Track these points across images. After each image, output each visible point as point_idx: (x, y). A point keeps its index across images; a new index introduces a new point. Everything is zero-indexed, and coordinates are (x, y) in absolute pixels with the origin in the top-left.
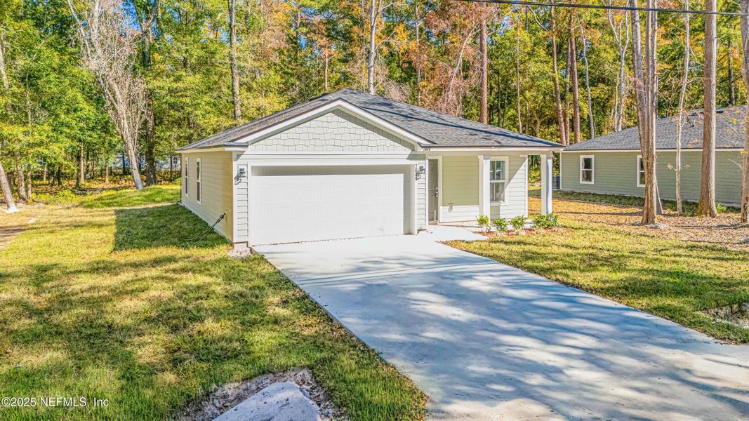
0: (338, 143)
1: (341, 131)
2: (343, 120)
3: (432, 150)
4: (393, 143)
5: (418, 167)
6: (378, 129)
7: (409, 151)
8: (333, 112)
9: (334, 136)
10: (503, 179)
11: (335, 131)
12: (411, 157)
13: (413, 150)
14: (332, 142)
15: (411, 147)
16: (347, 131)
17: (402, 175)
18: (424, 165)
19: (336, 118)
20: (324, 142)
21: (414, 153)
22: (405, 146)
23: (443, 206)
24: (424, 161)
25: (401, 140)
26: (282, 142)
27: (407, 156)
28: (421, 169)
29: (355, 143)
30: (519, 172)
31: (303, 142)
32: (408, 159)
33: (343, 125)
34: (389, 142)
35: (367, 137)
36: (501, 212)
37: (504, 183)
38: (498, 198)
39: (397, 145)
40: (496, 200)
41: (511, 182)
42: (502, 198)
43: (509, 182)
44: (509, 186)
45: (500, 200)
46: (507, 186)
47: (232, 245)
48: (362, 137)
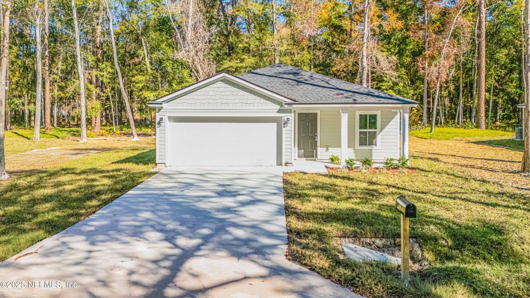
0: (224, 101)
1: (227, 93)
2: (229, 86)
3: (294, 106)
4: (266, 101)
5: (285, 119)
6: (254, 92)
7: (278, 107)
8: (222, 81)
9: (221, 97)
10: (376, 128)
11: (223, 94)
12: (279, 111)
13: (282, 106)
14: (220, 101)
15: (280, 104)
16: (232, 93)
17: (276, 124)
18: (290, 117)
19: (223, 85)
20: (215, 101)
21: (282, 108)
22: (275, 104)
24: (290, 114)
25: (272, 99)
26: (187, 101)
27: (277, 111)
28: (288, 119)
29: (237, 101)
30: (391, 123)
31: (201, 101)
33: (229, 89)
34: (263, 101)
35: (246, 97)
36: (373, 154)
37: (376, 132)
38: (371, 144)
39: (269, 102)
40: (367, 145)
41: (383, 131)
42: (374, 143)
43: (381, 131)
44: (380, 134)
45: (373, 144)
46: (379, 134)
47: (156, 164)
48: (242, 97)
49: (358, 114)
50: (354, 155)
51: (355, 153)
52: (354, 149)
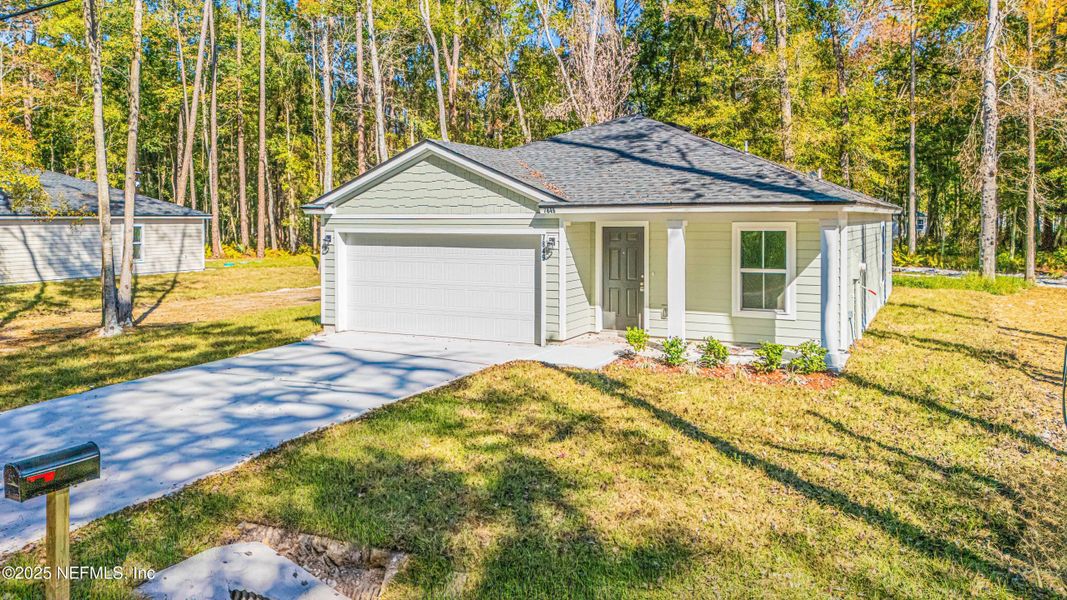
0: (432, 202)
3: (558, 211)
4: (507, 201)
5: (547, 239)
7: (531, 214)
8: (427, 159)
10: (783, 267)
11: (430, 185)
12: (535, 223)
13: (538, 212)
14: (425, 201)
15: (534, 206)
16: (445, 185)
17: (533, 250)
18: (556, 236)
19: (433, 168)
21: (538, 216)
22: (526, 206)
23: (650, 307)
24: (556, 230)
25: (520, 196)
27: (529, 222)
28: (553, 242)
29: (454, 202)
31: (391, 202)
32: (530, 225)
33: (439, 177)
34: (502, 200)
35: (471, 192)
36: (778, 332)
37: (785, 275)
38: (772, 305)
39: (514, 203)
40: (761, 307)
41: (802, 274)
42: (779, 304)
43: (797, 275)
44: (795, 282)
45: (775, 307)
46: (790, 282)
47: (322, 326)
48: (464, 194)
49: (737, 229)
50: (728, 329)
51: (732, 325)
52: (730, 316)
